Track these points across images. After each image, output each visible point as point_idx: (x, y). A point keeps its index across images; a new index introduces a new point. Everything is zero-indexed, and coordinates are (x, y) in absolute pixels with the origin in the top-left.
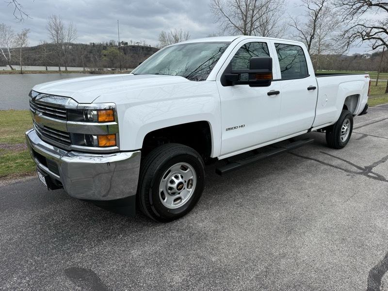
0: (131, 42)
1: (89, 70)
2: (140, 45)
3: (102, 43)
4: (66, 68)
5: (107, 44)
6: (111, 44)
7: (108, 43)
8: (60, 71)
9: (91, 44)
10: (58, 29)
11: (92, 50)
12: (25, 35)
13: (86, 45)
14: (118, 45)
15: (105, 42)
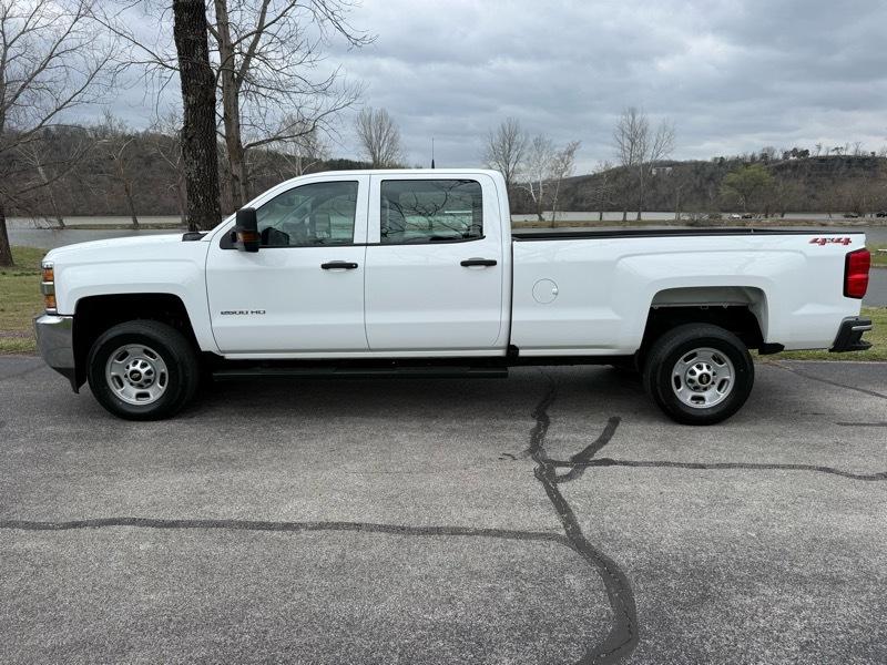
0: (819, 147)
1: (687, 218)
2: (843, 153)
3: (741, 156)
4: (639, 215)
5: (753, 158)
6: (764, 156)
7: (757, 155)
8: (624, 220)
9: (716, 159)
10: (635, 135)
11: (712, 174)
12: (570, 153)
13: (704, 164)
14: (781, 157)
15: (750, 154)
